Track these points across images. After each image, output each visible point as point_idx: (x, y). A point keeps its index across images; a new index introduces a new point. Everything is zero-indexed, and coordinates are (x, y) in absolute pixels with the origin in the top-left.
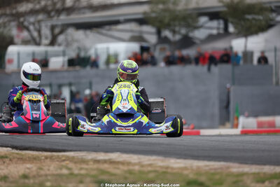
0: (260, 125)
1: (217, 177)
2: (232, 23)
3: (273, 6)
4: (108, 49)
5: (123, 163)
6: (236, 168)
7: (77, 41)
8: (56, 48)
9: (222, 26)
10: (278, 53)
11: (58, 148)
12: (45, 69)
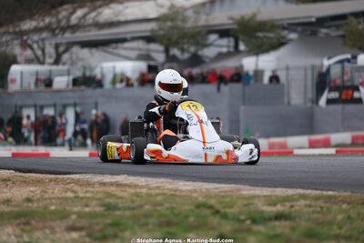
0: (271, 146)
1: (228, 200)
2: (243, 41)
3: (285, 23)
4: (114, 68)
5: (129, 186)
6: (247, 191)
7: (82, 60)
8: (60, 67)
9: (232, 44)
10: (290, 72)
11: (62, 170)
12: (49, 89)
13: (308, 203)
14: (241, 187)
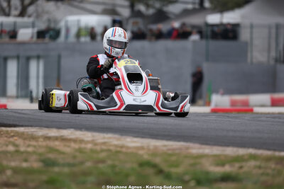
4: (79, 21)
5: (75, 141)
6: (196, 149)
7: (48, 13)
8: (25, 20)
12: (13, 41)
13: (258, 163)
14: (190, 145)
